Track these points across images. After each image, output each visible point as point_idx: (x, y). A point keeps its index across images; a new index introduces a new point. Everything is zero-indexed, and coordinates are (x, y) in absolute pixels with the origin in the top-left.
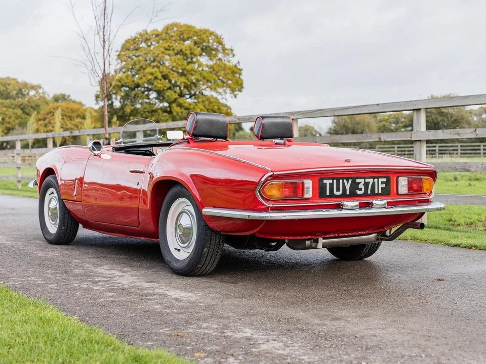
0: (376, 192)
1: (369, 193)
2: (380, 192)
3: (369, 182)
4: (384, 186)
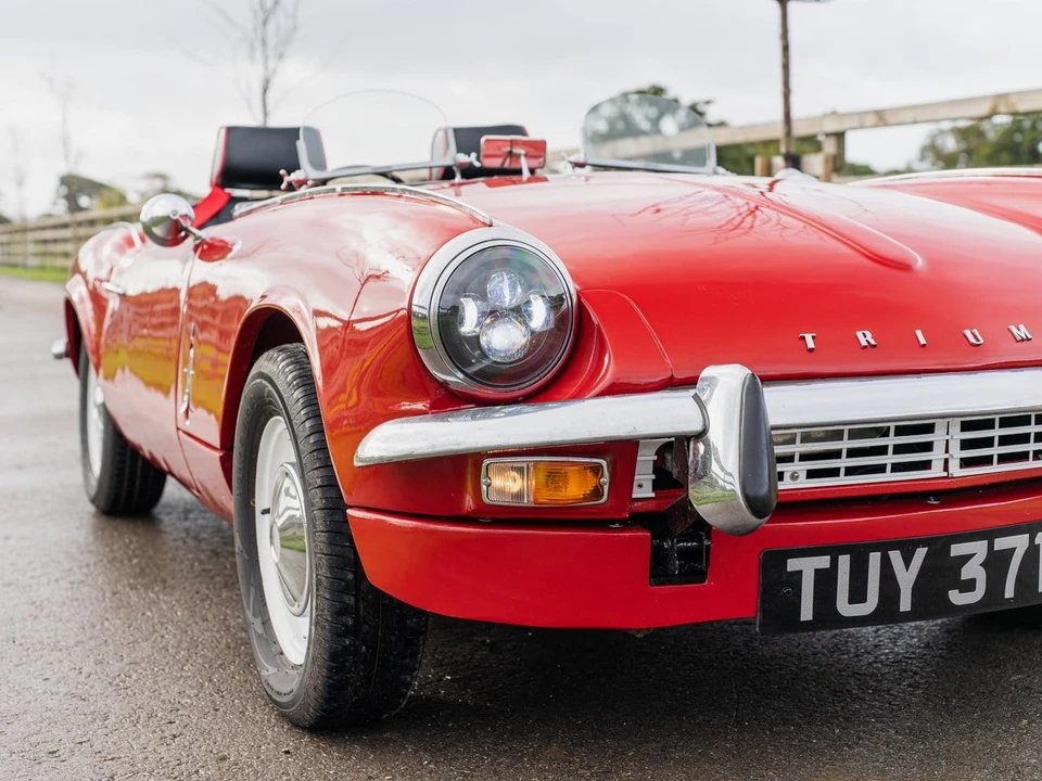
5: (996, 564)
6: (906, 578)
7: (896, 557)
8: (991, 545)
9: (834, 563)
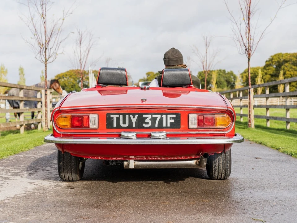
0: (164, 125)
1: (156, 125)
2: (169, 125)
3: (157, 118)
4: (173, 121)
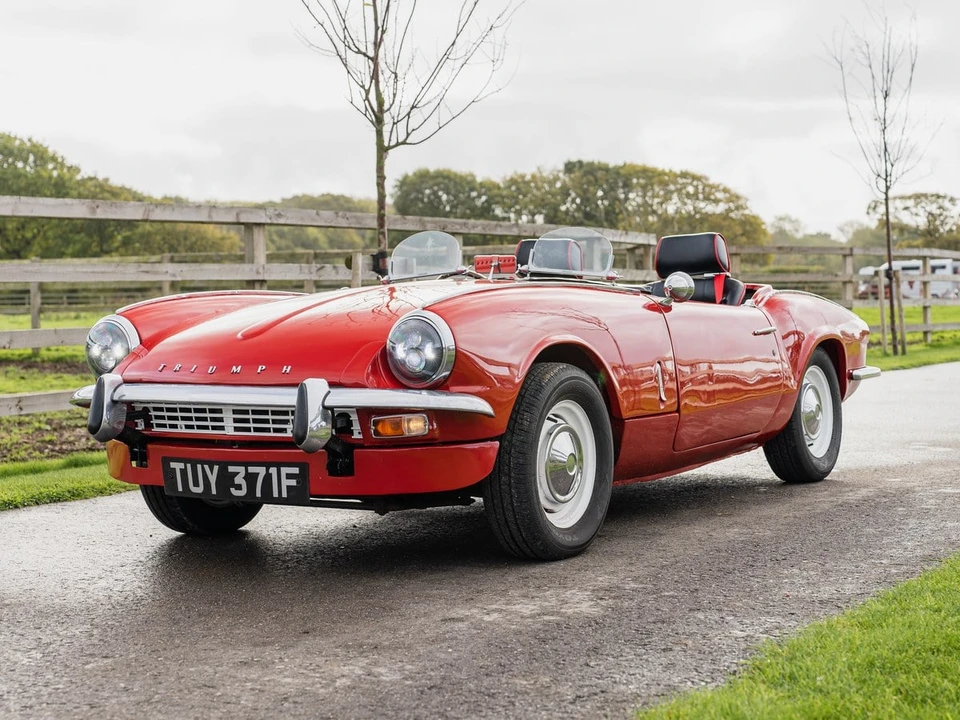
5: (251, 479)
6: (213, 479)
7: (206, 467)
8: (246, 470)
9: (186, 467)
